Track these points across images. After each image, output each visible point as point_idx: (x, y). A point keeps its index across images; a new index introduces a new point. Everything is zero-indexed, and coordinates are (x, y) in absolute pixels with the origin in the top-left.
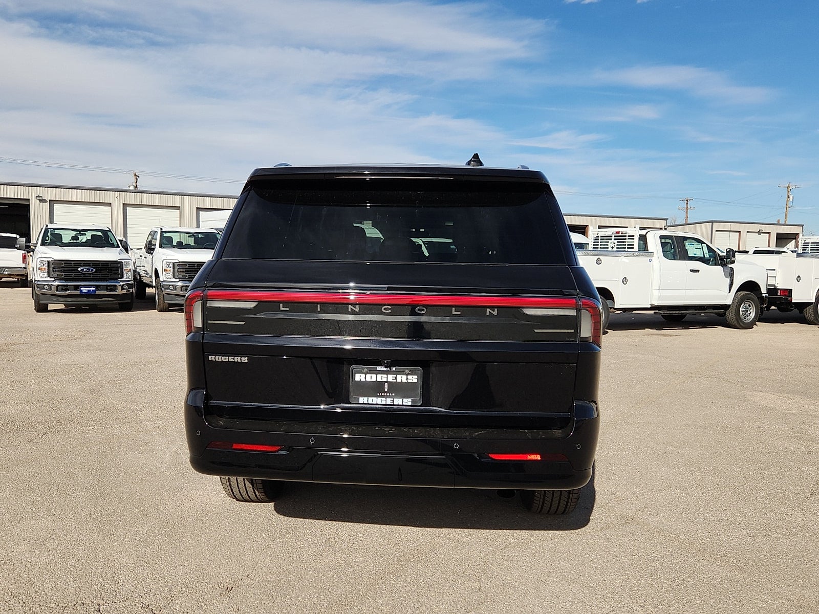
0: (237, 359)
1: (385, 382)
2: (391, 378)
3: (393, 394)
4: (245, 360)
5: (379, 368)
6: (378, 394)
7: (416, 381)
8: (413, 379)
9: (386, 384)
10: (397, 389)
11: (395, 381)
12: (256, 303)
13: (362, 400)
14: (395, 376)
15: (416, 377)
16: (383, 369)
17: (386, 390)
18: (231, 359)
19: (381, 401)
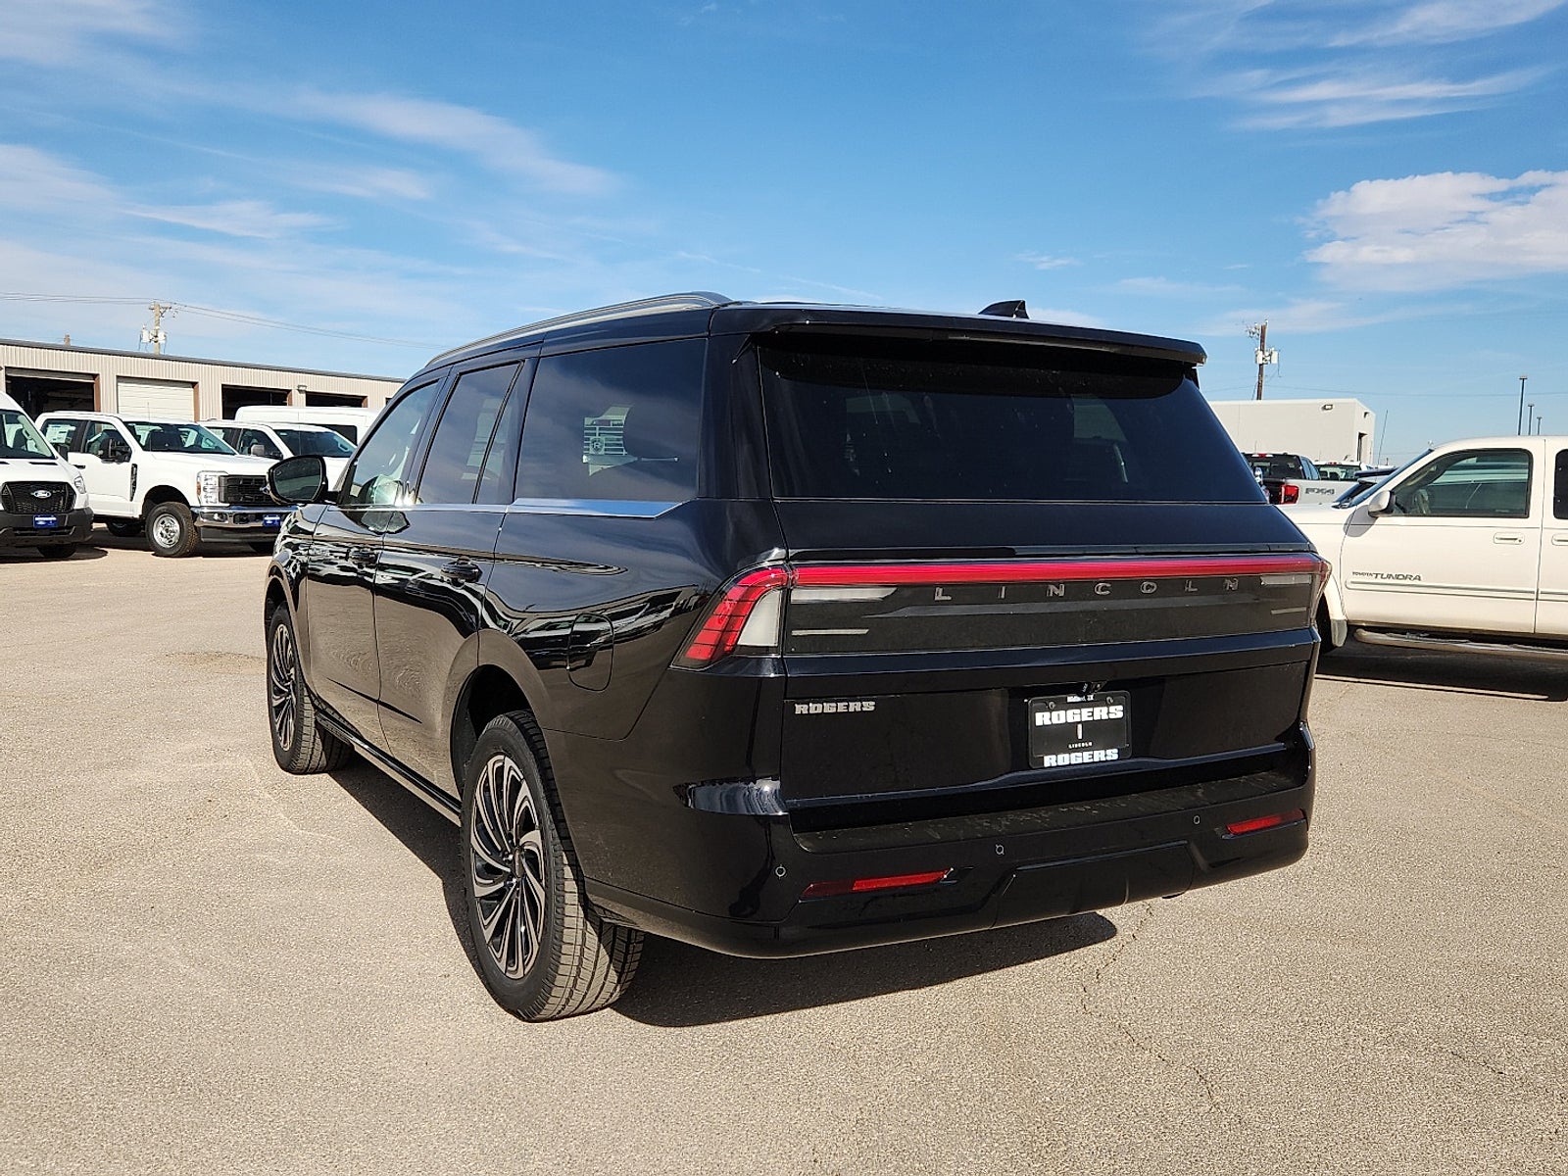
0: (855, 706)
1: (1079, 723)
2: (1085, 714)
3: (1090, 744)
4: (869, 706)
5: (1070, 699)
6: (1070, 747)
7: (1120, 715)
8: (1117, 712)
9: (1080, 726)
10: (1097, 733)
11: (1091, 719)
12: (894, 589)
13: (1049, 761)
14: (1091, 710)
15: (1121, 708)
16: (1077, 699)
17: (1080, 737)
18: (841, 707)
19: (1075, 758)
